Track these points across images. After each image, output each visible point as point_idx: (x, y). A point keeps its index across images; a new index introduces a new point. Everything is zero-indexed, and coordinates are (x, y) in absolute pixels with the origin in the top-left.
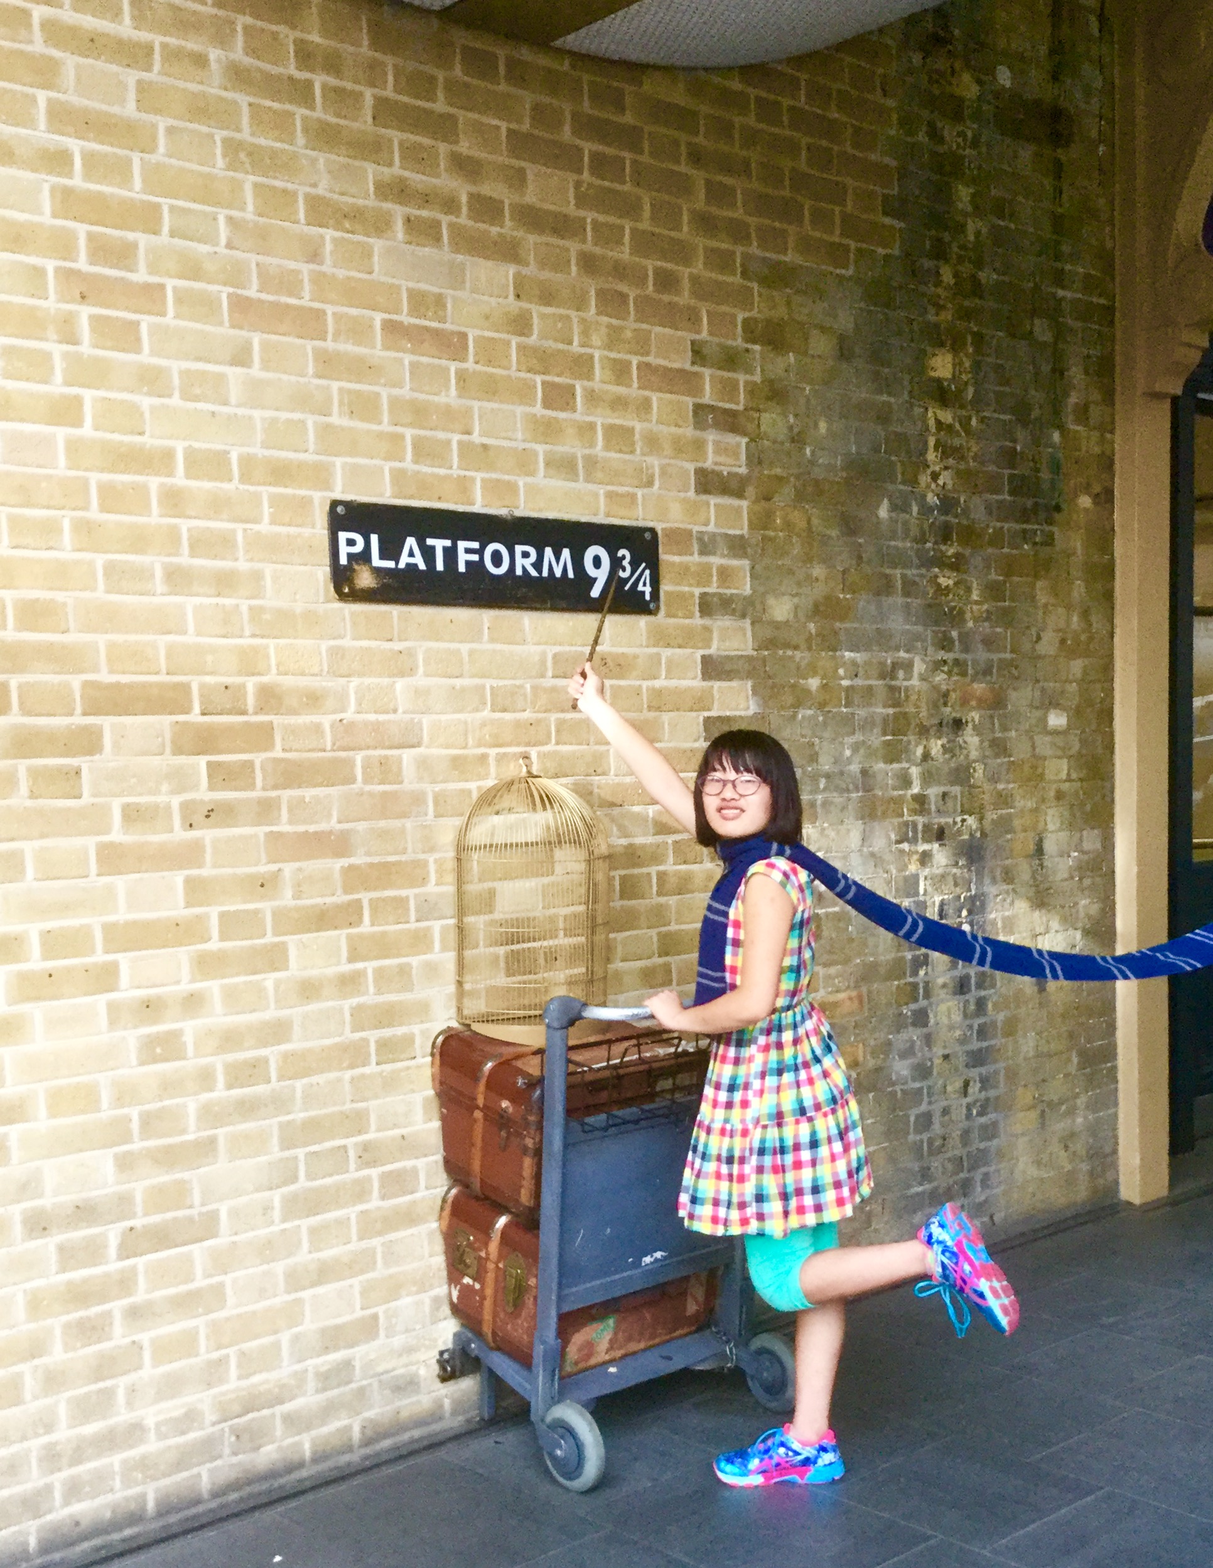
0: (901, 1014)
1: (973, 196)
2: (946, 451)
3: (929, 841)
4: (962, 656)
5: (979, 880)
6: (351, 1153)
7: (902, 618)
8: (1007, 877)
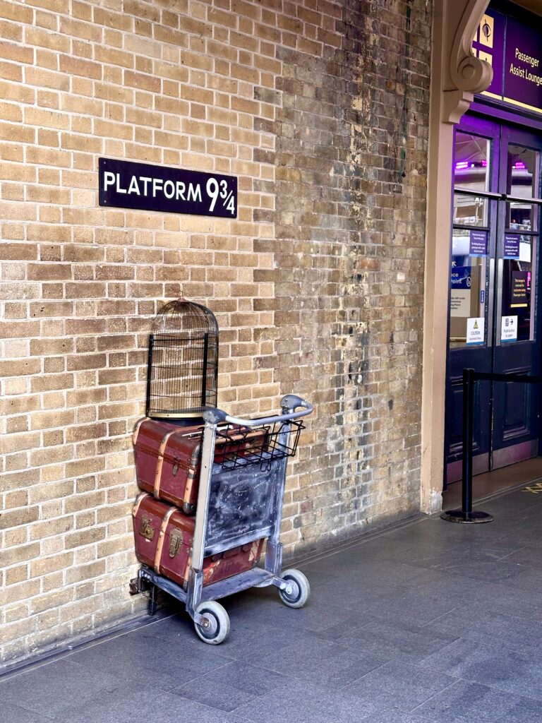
0: (331, 418)
1: (373, 23)
2: (358, 146)
3: (346, 334)
4: (362, 244)
5: (366, 354)
6: (96, 479)
7: (338, 225)
8: (378, 353)
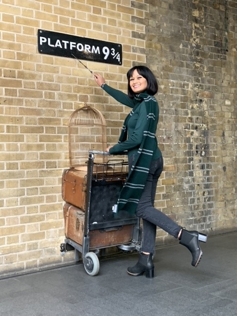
0: (186, 172)
2: (197, 34)
3: (193, 129)
4: (202, 84)
5: (207, 141)
6: (39, 190)
7: (186, 73)
8: (215, 141)
